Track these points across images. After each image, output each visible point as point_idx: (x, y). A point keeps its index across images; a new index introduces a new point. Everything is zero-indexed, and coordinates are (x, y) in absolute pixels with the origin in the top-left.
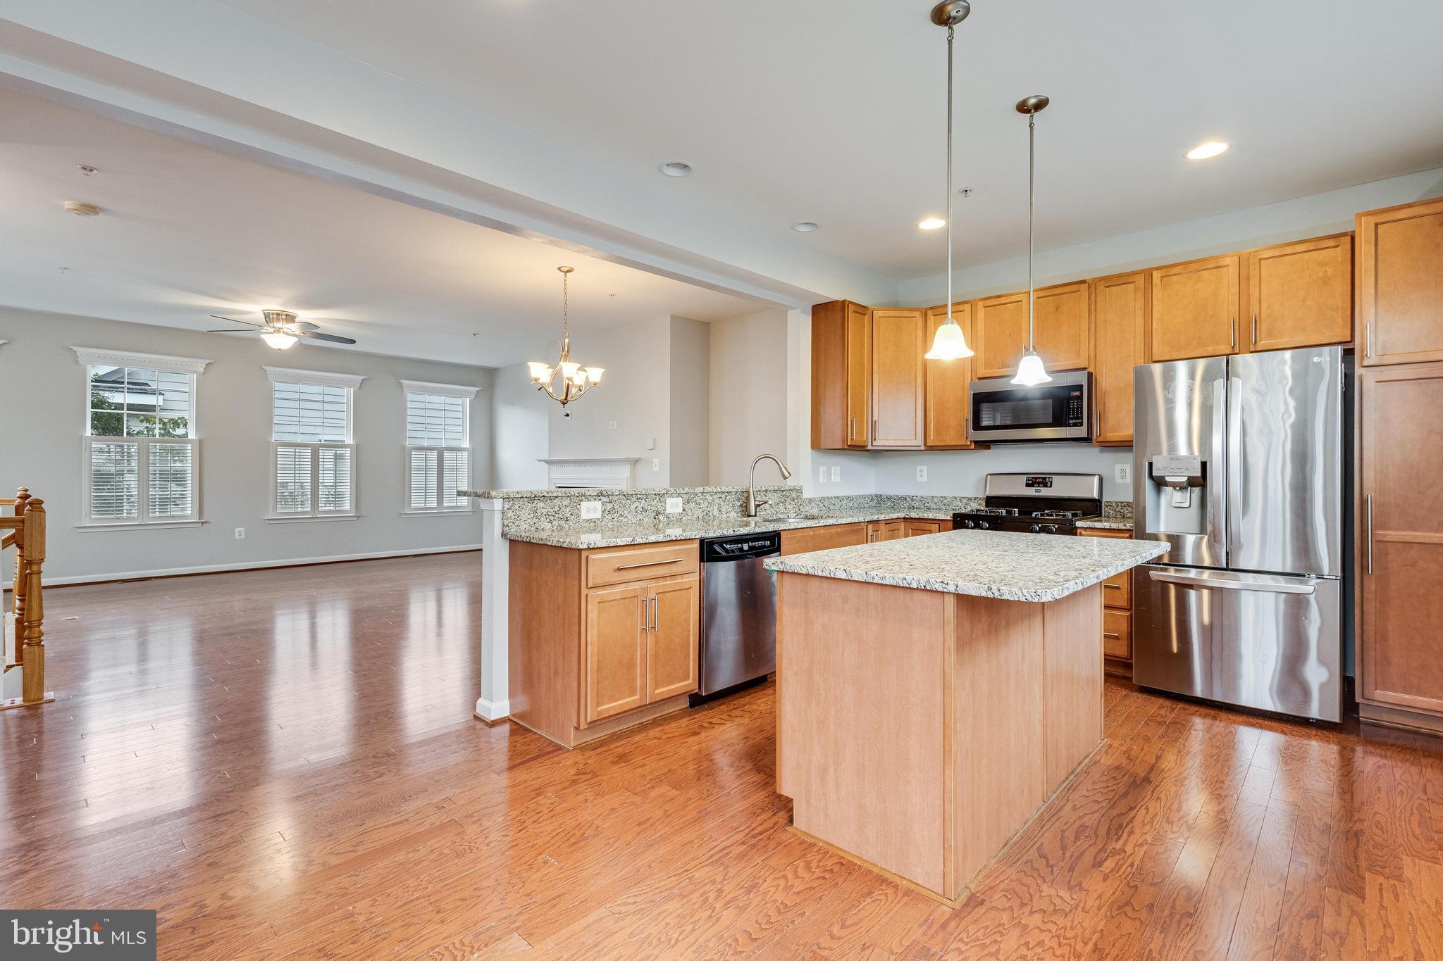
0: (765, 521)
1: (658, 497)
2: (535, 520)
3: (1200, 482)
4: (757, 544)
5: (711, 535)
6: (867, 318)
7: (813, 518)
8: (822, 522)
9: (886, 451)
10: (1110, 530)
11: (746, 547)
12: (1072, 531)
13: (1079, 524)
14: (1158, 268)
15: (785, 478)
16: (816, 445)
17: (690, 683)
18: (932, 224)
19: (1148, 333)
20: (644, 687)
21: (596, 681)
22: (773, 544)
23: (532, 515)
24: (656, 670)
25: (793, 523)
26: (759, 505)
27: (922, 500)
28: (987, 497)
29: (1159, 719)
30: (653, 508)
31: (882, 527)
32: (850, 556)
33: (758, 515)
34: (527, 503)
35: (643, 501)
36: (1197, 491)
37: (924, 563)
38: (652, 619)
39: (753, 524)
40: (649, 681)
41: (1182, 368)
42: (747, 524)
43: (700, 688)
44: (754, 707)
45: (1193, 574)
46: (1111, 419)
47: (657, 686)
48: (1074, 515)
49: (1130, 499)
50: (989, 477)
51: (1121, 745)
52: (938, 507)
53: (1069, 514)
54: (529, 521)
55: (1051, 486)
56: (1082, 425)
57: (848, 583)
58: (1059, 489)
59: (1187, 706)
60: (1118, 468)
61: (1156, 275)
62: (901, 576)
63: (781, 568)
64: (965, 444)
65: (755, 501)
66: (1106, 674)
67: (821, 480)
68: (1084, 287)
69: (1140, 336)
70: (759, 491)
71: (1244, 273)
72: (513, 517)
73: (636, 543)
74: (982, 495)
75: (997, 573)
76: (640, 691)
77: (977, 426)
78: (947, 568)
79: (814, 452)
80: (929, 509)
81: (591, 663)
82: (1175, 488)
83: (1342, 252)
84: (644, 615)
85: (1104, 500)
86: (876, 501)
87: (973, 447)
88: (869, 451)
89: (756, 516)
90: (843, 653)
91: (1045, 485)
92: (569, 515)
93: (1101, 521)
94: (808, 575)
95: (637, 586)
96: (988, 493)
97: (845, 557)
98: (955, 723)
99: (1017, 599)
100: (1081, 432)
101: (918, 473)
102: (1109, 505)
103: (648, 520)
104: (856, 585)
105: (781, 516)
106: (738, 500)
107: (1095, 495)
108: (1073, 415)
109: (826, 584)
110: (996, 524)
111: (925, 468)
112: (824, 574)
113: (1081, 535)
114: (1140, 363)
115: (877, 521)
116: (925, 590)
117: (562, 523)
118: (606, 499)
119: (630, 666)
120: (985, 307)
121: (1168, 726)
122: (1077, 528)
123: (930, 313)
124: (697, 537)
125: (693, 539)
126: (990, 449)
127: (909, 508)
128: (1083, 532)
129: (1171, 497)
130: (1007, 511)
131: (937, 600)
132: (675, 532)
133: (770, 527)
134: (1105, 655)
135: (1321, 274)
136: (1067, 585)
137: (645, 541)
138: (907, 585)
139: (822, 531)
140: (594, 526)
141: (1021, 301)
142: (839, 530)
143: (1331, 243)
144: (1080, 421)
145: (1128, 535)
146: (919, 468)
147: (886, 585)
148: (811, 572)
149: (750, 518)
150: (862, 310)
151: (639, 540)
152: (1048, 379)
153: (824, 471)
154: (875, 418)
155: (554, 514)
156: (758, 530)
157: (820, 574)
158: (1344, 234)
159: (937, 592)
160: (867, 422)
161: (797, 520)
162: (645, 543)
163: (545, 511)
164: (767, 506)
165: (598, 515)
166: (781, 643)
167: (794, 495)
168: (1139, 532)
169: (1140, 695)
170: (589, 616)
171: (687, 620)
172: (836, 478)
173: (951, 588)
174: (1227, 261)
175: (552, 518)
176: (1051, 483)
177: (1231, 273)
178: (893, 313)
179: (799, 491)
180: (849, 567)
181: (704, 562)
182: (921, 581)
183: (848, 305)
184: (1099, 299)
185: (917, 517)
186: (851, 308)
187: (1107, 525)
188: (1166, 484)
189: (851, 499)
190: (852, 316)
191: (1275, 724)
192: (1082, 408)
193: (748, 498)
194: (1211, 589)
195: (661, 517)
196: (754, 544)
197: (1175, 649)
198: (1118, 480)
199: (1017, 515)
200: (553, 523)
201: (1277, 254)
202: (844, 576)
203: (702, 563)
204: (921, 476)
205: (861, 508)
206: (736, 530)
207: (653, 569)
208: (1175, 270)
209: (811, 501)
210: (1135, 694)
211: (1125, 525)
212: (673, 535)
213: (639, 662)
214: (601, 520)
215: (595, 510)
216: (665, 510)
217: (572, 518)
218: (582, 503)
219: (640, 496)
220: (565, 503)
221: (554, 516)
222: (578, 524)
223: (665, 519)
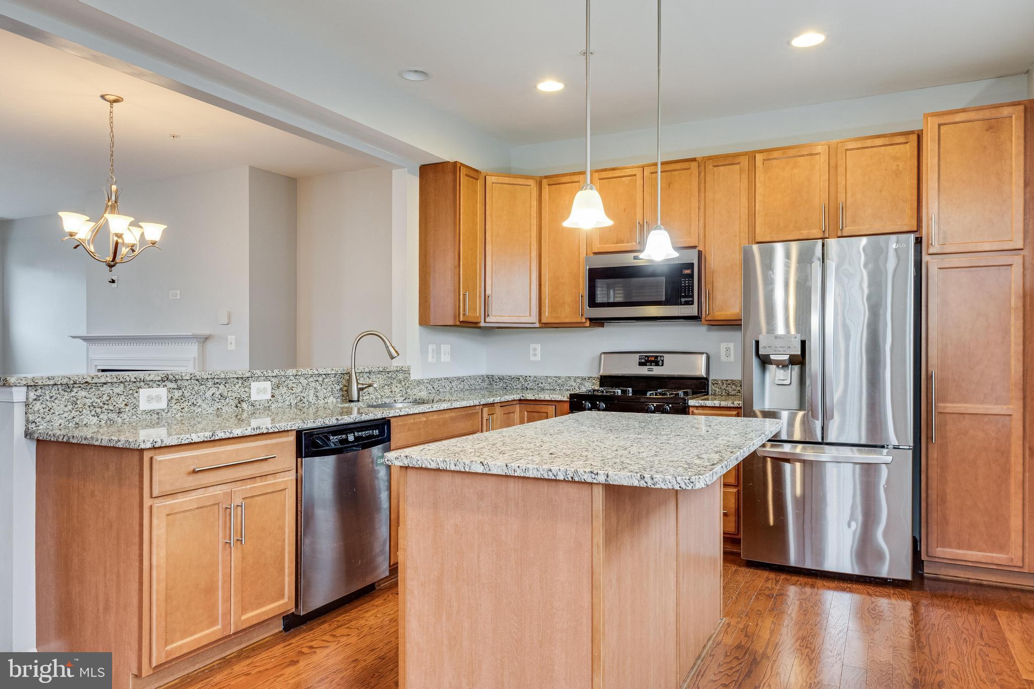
0: (369, 406)
1: (240, 382)
2: (74, 413)
3: (799, 360)
4: (363, 434)
5: (310, 425)
6: (480, 183)
7: (422, 402)
8: (436, 407)
9: (498, 328)
10: (720, 408)
11: (351, 438)
12: (684, 410)
13: (691, 402)
14: (761, 152)
15: (392, 358)
16: (424, 321)
17: (285, 603)
18: (550, 86)
19: (752, 215)
20: (226, 614)
21: (163, 613)
22: (382, 433)
23: (70, 407)
24: (243, 591)
25: (401, 408)
26: (362, 389)
27: (536, 380)
28: (601, 376)
29: (767, 592)
30: (235, 395)
31: (498, 410)
32: (481, 445)
33: (360, 400)
34: (62, 392)
35: (222, 387)
36: (796, 369)
37: (564, 451)
38: (237, 530)
39: (355, 411)
40: (234, 604)
41: (779, 248)
42: (349, 412)
43: (297, 606)
44: (362, 622)
45: (787, 448)
46: (719, 297)
47: (244, 611)
48: (686, 394)
49: (738, 376)
50: (603, 355)
51: (738, 623)
52: (552, 388)
53: (681, 393)
54: (66, 415)
55: (662, 365)
56: (692, 304)
57: (485, 477)
58: (670, 368)
59: (789, 577)
60: (723, 346)
61: (759, 157)
62: (546, 467)
63: (406, 462)
64: (580, 321)
65: (358, 383)
66: (725, 553)
67: (430, 359)
68: (694, 165)
69: (745, 217)
70: (361, 372)
71: (832, 163)
72: (42, 411)
73: (217, 438)
74: (596, 375)
75: (642, 459)
76: (223, 620)
77: (593, 303)
78: (590, 456)
79: (422, 329)
80: (543, 389)
81: (158, 592)
82: (778, 366)
83: (909, 149)
84: (227, 526)
85: (711, 378)
86: (487, 382)
87: (588, 324)
88: (480, 327)
89: (358, 401)
90: (478, 557)
91: (657, 364)
92: (123, 406)
93: (708, 399)
94: (438, 470)
95: (218, 491)
96: (602, 373)
97: (476, 447)
98: (604, 626)
99: (671, 487)
100: (692, 310)
101: (532, 352)
102: (715, 383)
103: (228, 409)
104: (494, 478)
105: (387, 401)
106: (338, 383)
107: (703, 373)
108: (685, 293)
109: (458, 480)
110: (614, 405)
111: (538, 346)
112: (457, 468)
113: (693, 414)
114: (745, 243)
115: (493, 404)
116: (573, 481)
117: (113, 416)
118: (173, 385)
119: (210, 590)
120: (600, 179)
121: (775, 598)
122: (689, 406)
123: (545, 182)
124: (293, 428)
125: (288, 431)
126: (603, 326)
127: (522, 389)
128: (696, 411)
129: (774, 374)
130: (622, 390)
131: (585, 491)
132: (264, 423)
133: (378, 414)
134: (724, 533)
135: (894, 168)
136: (715, 470)
137: (228, 435)
138: (553, 477)
139: (435, 417)
140: (156, 418)
141: (635, 175)
142: (453, 414)
143: (902, 139)
144: (691, 299)
145: (735, 413)
146: (532, 346)
147: (528, 478)
148: (442, 466)
149: (352, 404)
150: (474, 174)
151: (221, 435)
152: (675, 254)
153: (433, 350)
154: (488, 292)
155: (101, 404)
156: (364, 417)
157: (453, 468)
158: (912, 132)
159: (585, 483)
160: (480, 297)
161: (406, 405)
162: (229, 438)
163: (88, 402)
164: (371, 389)
166: (405, 550)
167: (401, 376)
168: (745, 411)
169: (747, 570)
170: (155, 533)
171: (282, 528)
172: (445, 358)
173: (602, 479)
174: (819, 149)
175: (99, 410)
176: (663, 361)
177: (822, 160)
178: (506, 180)
179: (407, 372)
180: (485, 459)
181: (301, 457)
182: (569, 472)
183: (460, 168)
184: (708, 179)
185: (533, 398)
186: (464, 171)
187: (717, 403)
188: (771, 362)
189: (461, 380)
190: (464, 180)
191: (860, 587)
192: (693, 286)
193: (349, 381)
194: (804, 462)
195: (244, 405)
196: (360, 433)
197: (771, 522)
198: (723, 358)
199: (630, 395)
200: (101, 417)
201: (859, 146)
202: (480, 469)
203: (299, 459)
204: (535, 355)
205: (472, 390)
206: (340, 418)
207: (240, 469)
208: (775, 154)
209: (419, 382)
210: (743, 569)
211: (733, 403)
212: (264, 427)
213: (220, 584)
214: (166, 411)
215: (158, 398)
216: (249, 397)
217: (127, 410)
218: (141, 390)
219: (218, 381)
220: (117, 390)
221: (101, 408)
222: (134, 417)
223: (250, 407)
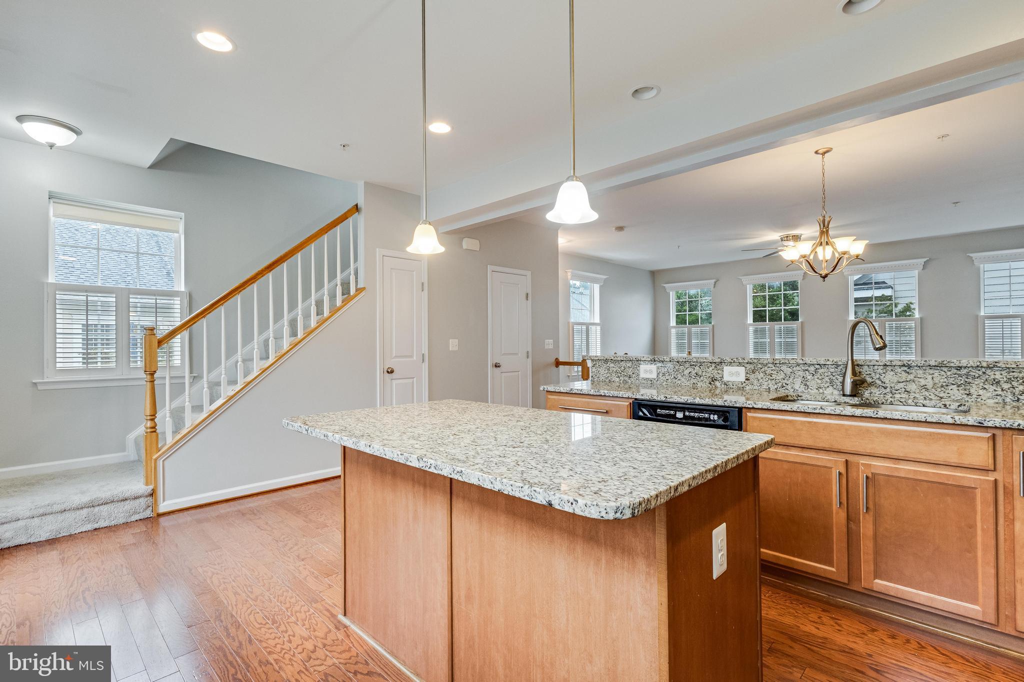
1: (713, 365)
2: (608, 375)
23: (607, 371)
30: (708, 375)
34: (603, 364)
35: (697, 368)
54: (605, 375)
72: (595, 372)
73: (573, 392)
92: (631, 374)
103: (703, 384)
117: (627, 379)
118: (660, 365)
140: (651, 383)
155: (621, 372)
163: (615, 370)
165: (654, 376)
175: (619, 375)
195: (717, 384)
200: (620, 378)
214: (656, 380)
215: (651, 372)
216: (722, 377)
217: (634, 376)
218: (641, 366)
219: (694, 363)
220: (628, 365)
221: (621, 373)
222: (638, 381)
223: (723, 385)
